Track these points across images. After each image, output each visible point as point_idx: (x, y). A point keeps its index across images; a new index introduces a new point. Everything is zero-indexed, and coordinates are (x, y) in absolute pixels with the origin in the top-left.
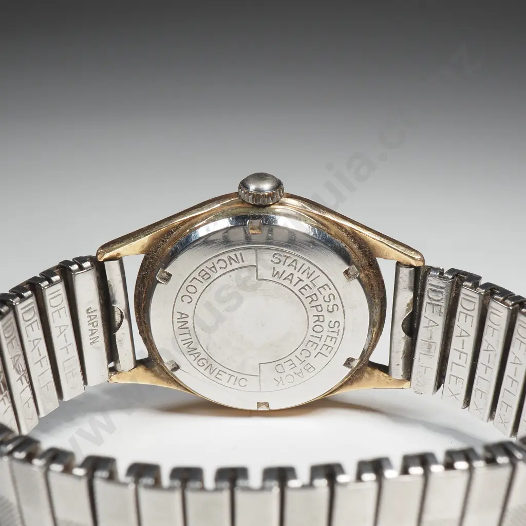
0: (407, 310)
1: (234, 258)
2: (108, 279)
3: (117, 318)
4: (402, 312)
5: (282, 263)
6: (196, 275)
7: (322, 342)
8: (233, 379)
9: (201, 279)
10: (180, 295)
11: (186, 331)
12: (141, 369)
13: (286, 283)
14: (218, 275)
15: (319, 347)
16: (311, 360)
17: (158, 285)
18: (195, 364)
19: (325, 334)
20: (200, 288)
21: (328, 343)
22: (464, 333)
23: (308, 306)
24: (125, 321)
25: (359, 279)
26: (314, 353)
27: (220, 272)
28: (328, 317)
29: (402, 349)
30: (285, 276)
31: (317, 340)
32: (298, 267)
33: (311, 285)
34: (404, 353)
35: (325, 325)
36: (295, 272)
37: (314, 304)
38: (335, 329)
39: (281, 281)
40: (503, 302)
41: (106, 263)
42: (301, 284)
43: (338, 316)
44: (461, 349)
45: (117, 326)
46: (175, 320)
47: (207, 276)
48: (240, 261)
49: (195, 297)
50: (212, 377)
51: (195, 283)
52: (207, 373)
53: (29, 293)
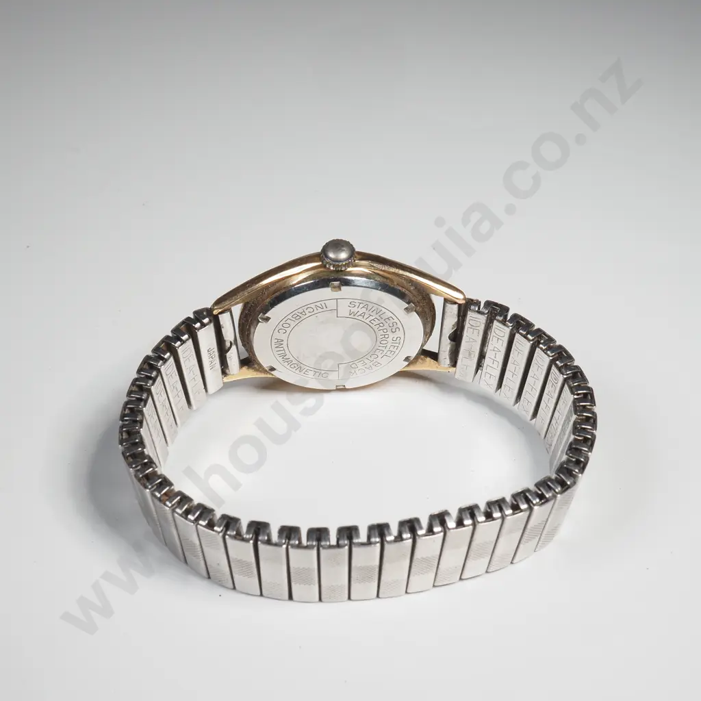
0: (453, 328)
1: (320, 306)
2: (221, 323)
3: (228, 344)
4: (449, 328)
5: (357, 307)
6: (290, 317)
7: (387, 349)
8: (318, 374)
9: (294, 319)
10: (277, 329)
11: (282, 349)
12: (245, 369)
13: (360, 318)
14: (306, 316)
15: (385, 352)
16: (379, 360)
17: (260, 324)
18: (288, 367)
19: (389, 345)
20: (293, 324)
21: (391, 349)
22: (496, 349)
23: (376, 330)
24: (234, 347)
25: (415, 311)
26: (380, 356)
27: (308, 315)
28: (391, 335)
29: (448, 349)
30: (359, 314)
31: (383, 349)
32: (369, 308)
33: (379, 318)
34: (450, 351)
35: (390, 340)
36: (367, 312)
37: (381, 328)
38: (398, 341)
39: (356, 317)
40: (525, 337)
41: (220, 316)
42: (372, 318)
43: (400, 334)
44: (493, 358)
45: (227, 348)
46: (273, 344)
47: (298, 317)
48: (325, 307)
49: (288, 330)
50: (302, 373)
51: (289, 321)
52: (297, 372)
53: (168, 354)
